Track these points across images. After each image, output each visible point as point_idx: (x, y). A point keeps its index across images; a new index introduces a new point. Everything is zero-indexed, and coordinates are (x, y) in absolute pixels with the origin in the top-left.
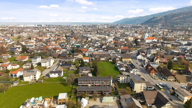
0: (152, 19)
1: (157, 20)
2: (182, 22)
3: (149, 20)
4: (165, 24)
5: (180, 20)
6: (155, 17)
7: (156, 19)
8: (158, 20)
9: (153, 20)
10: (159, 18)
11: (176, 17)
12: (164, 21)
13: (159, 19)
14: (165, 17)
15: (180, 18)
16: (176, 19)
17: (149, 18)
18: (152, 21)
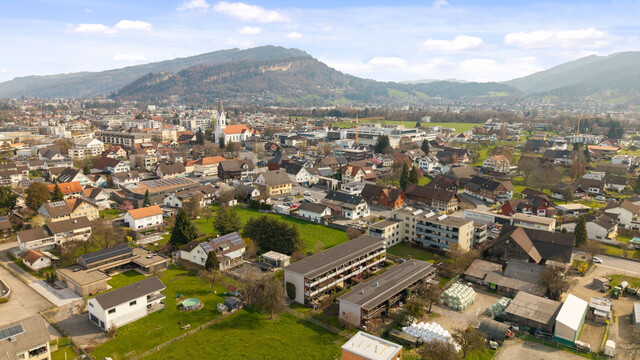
0: (144, 79)
1: (162, 83)
2: (232, 90)
3: (135, 83)
4: (188, 96)
5: (226, 84)
6: (154, 72)
7: (158, 80)
8: (165, 81)
9: (149, 84)
10: (166, 78)
11: (214, 75)
12: (185, 88)
13: (168, 82)
14: (183, 73)
15: (225, 80)
16: (214, 83)
17: (135, 77)
18: (147, 87)
